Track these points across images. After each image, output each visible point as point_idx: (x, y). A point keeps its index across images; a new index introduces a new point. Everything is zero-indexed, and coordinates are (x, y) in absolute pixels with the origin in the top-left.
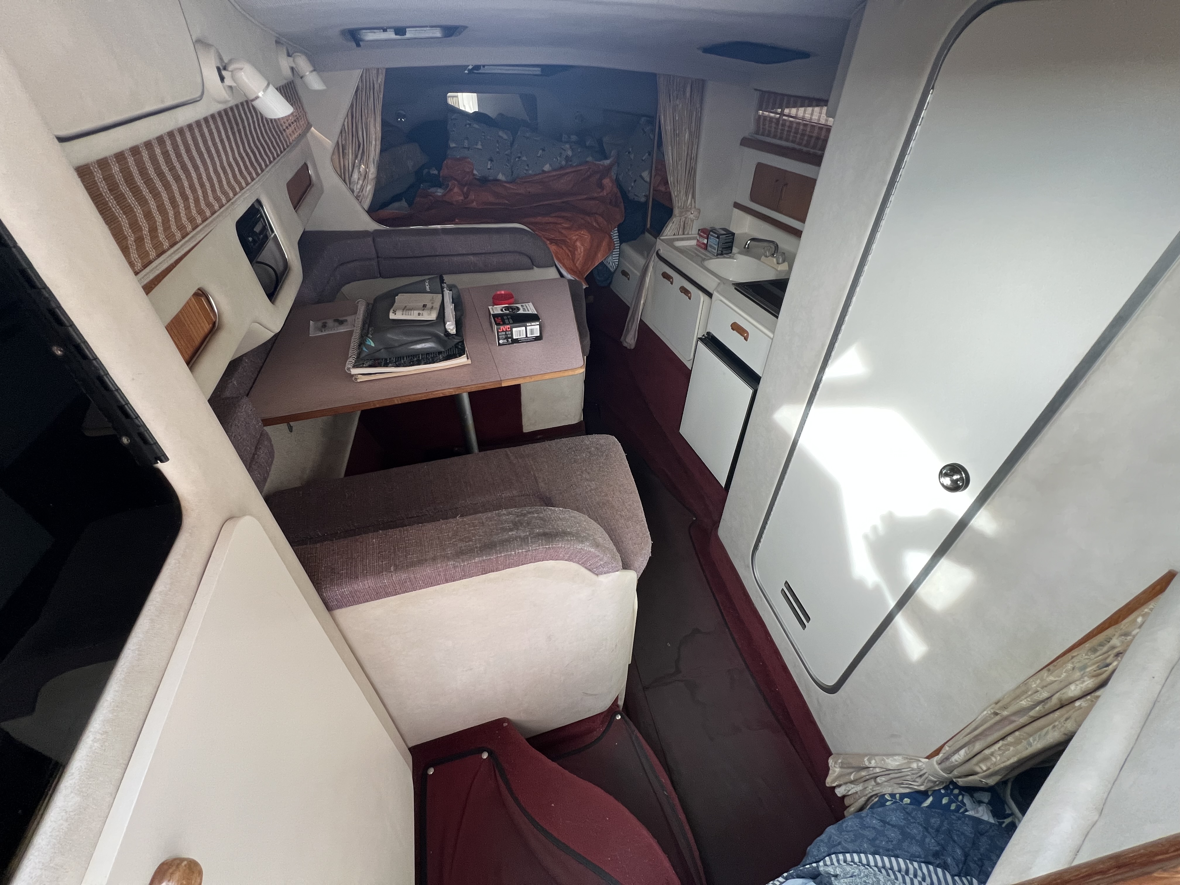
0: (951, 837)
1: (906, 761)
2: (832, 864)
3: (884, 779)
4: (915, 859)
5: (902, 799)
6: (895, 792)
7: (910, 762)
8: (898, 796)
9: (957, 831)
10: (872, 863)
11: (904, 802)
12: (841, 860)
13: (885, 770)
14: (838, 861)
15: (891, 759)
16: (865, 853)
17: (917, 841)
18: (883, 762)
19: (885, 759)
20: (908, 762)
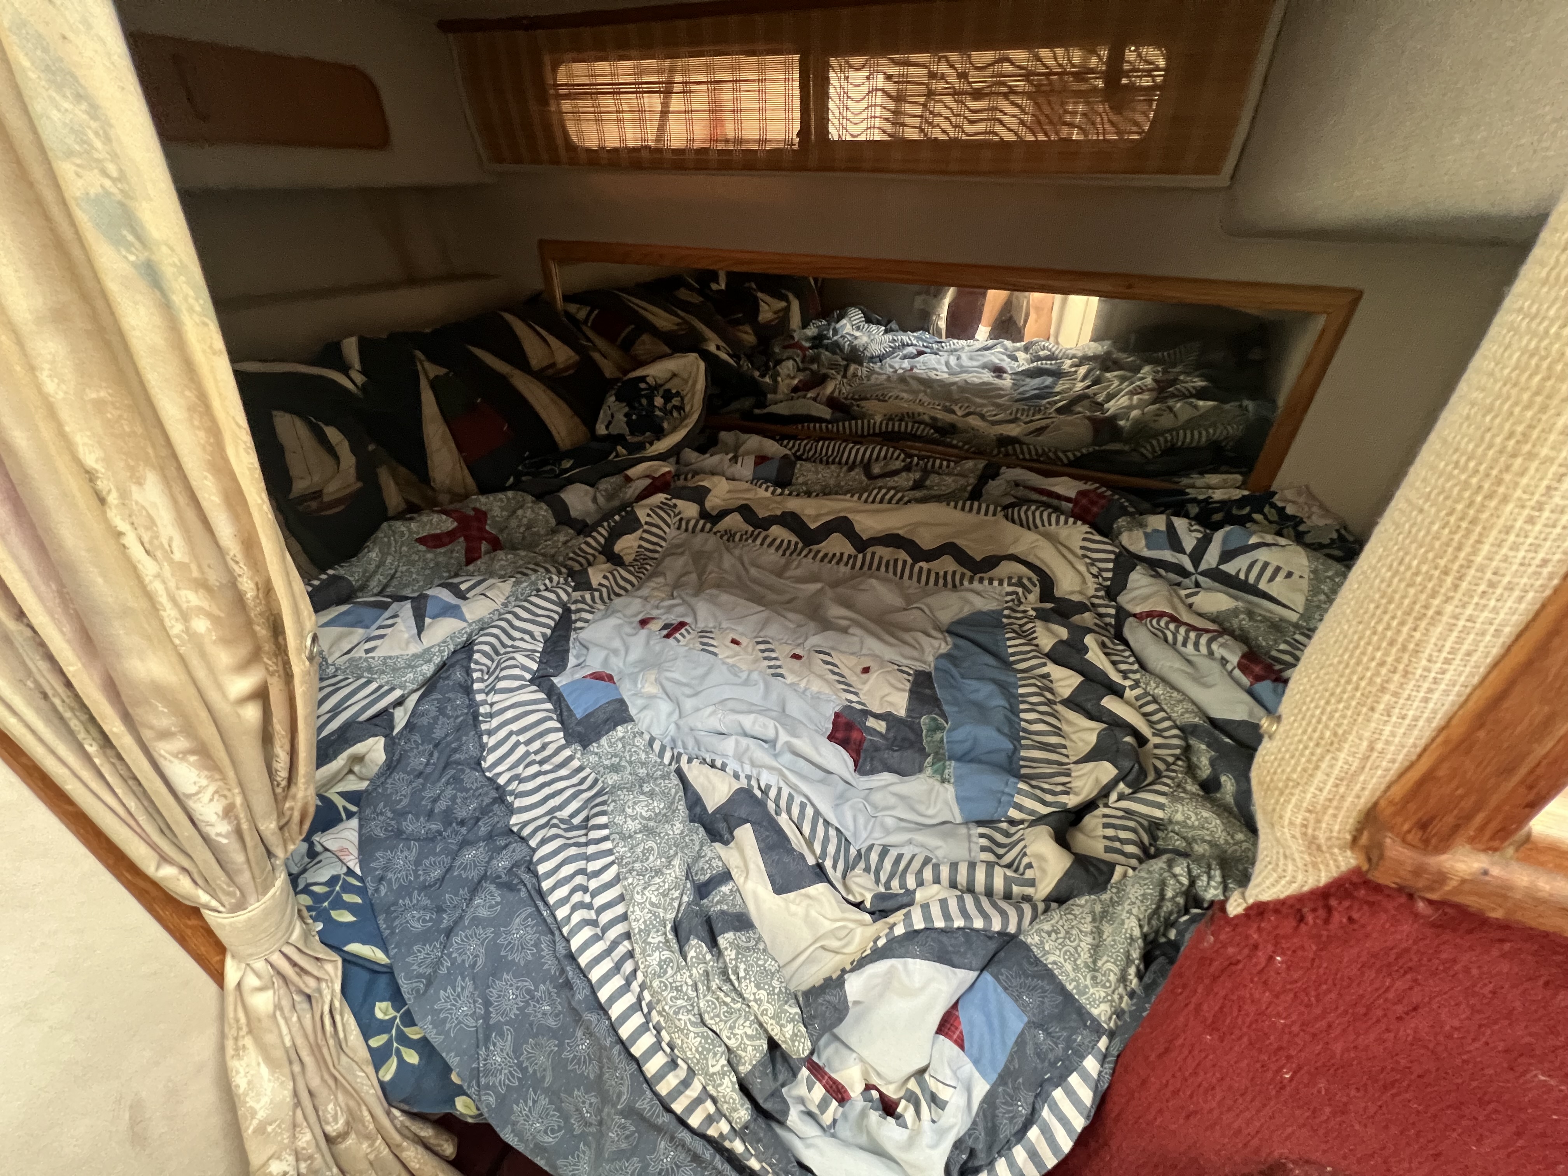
0: (442, 879)
1: (248, 1041)
2: (705, 1095)
3: (330, 1107)
4: (550, 920)
5: (384, 1027)
6: (366, 1055)
7: (249, 1024)
8: (375, 1042)
9: (417, 876)
10: (628, 999)
11: (392, 1013)
12: (677, 1076)
13: (299, 1112)
14: (686, 1084)
15: (251, 1103)
16: (613, 1028)
17: (497, 935)
18: (269, 1129)
19: (255, 1122)
20: (250, 1032)
